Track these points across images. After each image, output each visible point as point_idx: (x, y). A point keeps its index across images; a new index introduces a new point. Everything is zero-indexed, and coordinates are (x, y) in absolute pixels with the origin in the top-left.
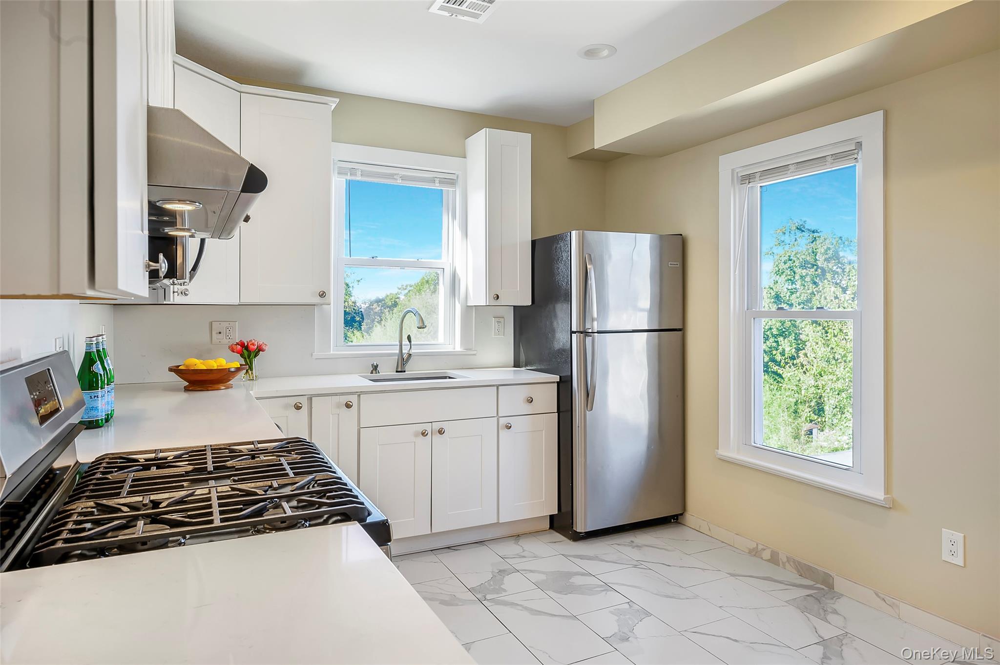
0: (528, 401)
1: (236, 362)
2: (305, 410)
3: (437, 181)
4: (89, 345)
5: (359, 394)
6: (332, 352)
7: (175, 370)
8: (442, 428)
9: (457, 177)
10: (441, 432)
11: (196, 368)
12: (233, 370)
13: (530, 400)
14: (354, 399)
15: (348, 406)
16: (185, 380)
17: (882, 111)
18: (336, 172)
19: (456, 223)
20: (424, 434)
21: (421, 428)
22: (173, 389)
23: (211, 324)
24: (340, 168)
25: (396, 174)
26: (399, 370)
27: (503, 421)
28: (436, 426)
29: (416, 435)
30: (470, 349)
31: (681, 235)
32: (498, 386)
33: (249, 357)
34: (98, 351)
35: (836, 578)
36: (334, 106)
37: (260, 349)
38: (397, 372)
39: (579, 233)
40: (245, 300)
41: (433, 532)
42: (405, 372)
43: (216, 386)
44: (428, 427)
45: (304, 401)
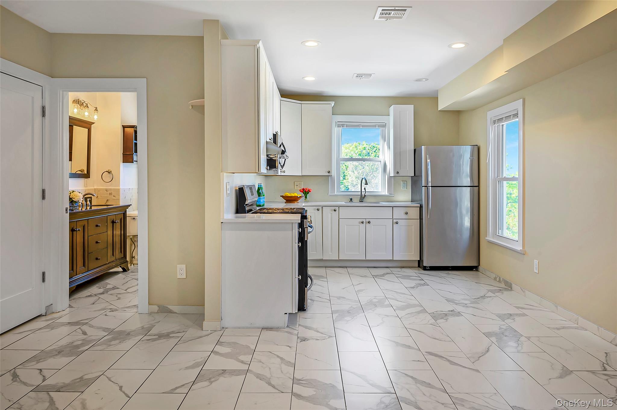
0: (406, 213)
1: (300, 194)
2: (320, 210)
3: (377, 126)
4: (259, 186)
5: (339, 207)
6: (336, 193)
7: (282, 196)
8: (370, 221)
9: (386, 124)
10: (369, 222)
11: (287, 196)
12: (299, 197)
13: (407, 213)
14: (337, 208)
15: (335, 211)
16: (285, 200)
17: (522, 99)
18: (337, 126)
19: (386, 143)
20: (362, 223)
21: (361, 220)
22: (282, 202)
23: (294, 182)
24: (338, 125)
25: (360, 125)
26: (361, 201)
27: (395, 221)
28: (368, 220)
29: (359, 223)
30: (392, 194)
31: (477, 145)
32: (393, 207)
33: (306, 194)
34: (261, 187)
35: (513, 284)
36: (333, 105)
37: (309, 191)
38: (360, 202)
39: (425, 147)
40: (303, 174)
41: (367, 259)
42: (363, 202)
43: (294, 202)
44: (364, 220)
45: (320, 208)
